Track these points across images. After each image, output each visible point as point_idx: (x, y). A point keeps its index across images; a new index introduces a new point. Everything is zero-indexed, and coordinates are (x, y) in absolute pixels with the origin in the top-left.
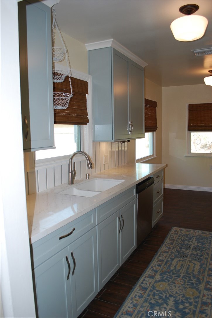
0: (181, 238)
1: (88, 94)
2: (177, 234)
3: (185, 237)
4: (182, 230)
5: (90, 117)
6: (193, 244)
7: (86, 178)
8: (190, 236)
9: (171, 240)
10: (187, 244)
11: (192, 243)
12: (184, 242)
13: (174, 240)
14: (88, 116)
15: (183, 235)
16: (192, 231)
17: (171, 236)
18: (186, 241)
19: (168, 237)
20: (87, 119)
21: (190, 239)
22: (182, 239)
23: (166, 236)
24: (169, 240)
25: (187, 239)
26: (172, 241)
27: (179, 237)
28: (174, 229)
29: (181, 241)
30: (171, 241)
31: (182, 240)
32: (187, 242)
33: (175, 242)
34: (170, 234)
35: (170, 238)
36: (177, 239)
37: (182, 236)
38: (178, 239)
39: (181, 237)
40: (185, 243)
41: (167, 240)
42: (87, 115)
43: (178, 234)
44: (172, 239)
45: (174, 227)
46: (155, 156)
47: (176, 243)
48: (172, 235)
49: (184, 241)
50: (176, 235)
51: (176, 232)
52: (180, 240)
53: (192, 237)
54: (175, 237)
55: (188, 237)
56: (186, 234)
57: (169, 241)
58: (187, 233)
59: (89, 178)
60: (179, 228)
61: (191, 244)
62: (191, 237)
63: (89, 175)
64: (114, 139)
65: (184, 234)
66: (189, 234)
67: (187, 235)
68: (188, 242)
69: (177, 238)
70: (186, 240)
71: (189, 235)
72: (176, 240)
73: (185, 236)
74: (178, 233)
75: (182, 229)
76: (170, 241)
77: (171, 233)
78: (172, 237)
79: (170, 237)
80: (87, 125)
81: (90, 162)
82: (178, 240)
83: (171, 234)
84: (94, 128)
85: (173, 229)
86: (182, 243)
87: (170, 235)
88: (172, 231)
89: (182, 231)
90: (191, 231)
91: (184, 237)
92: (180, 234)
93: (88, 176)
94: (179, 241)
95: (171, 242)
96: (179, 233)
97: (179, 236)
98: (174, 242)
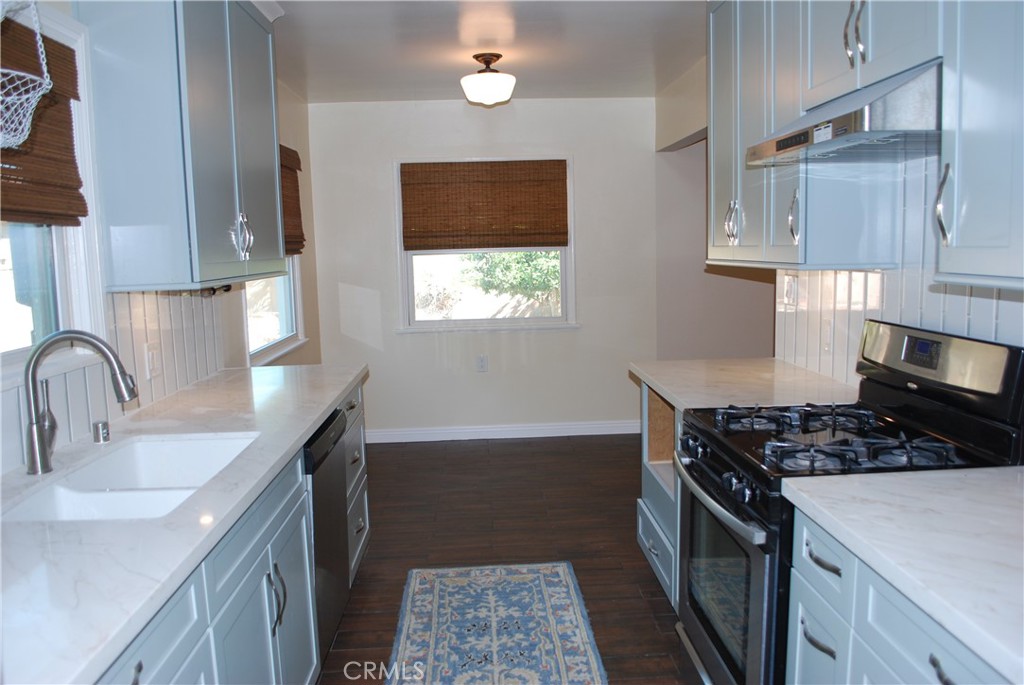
0: (450, 602)
1: (77, 98)
2: (431, 591)
3: (460, 596)
4: (443, 576)
5: (88, 191)
6: (492, 614)
7: (97, 439)
8: (475, 591)
9: (420, 615)
10: (476, 617)
11: (489, 611)
12: (464, 614)
13: (430, 615)
14: (81, 190)
15: (450, 590)
16: (475, 571)
17: (413, 601)
18: (468, 611)
19: (409, 608)
20: (81, 198)
21: (478, 599)
22: (455, 604)
23: (399, 607)
24: (413, 617)
25: (467, 600)
26: (425, 620)
27: (442, 601)
28: (417, 578)
29: (452, 614)
30: (422, 618)
31: (454, 609)
32: (472, 610)
33: (435, 620)
34: (411, 594)
35: (416, 610)
36: (439, 607)
37: (451, 594)
38: (441, 606)
39: (448, 598)
40: (469, 616)
41: (407, 618)
42: (79, 184)
43: (436, 591)
44: (422, 613)
45: (415, 571)
46: (302, 339)
47: (438, 623)
48: (418, 597)
49: (461, 610)
50: (429, 597)
51: (428, 586)
52: (449, 610)
53: (483, 590)
54: (430, 603)
55: (468, 595)
56: (460, 585)
57: (414, 621)
58: (464, 581)
59: (106, 439)
60: (433, 571)
61: (489, 617)
62: (479, 591)
63: (106, 425)
64: (197, 278)
65: (453, 588)
66: (469, 585)
67: (463, 588)
68: (476, 610)
69: (436, 605)
70: (469, 606)
71: (471, 587)
72: (435, 613)
73: (458, 593)
74: (433, 587)
75: (440, 571)
76: (419, 621)
77: (411, 590)
78: (418, 603)
79: (414, 606)
80: (78, 224)
81: (123, 373)
82: (441, 609)
83: (414, 595)
84: (106, 239)
85: (414, 576)
86: (459, 618)
87: (410, 599)
88: (412, 584)
89: (444, 580)
90: (473, 574)
91: (457, 596)
92: (441, 590)
93: (102, 431)
94: (446, 614)
95: (422, 623)
96: (437, 586)
97: (442, 597)
98: (430, 620)
